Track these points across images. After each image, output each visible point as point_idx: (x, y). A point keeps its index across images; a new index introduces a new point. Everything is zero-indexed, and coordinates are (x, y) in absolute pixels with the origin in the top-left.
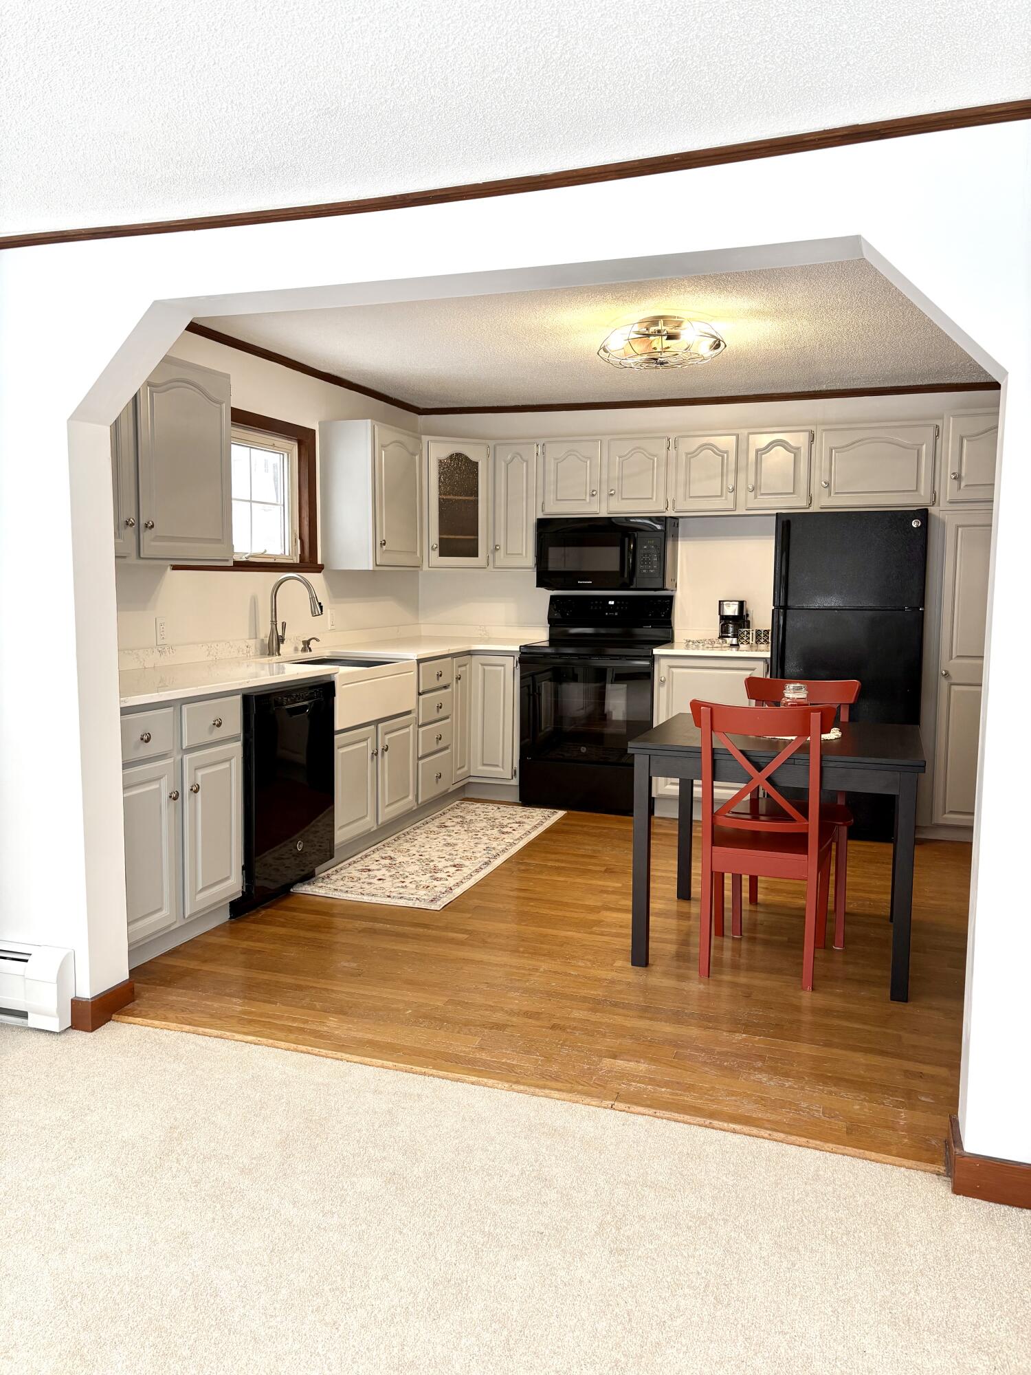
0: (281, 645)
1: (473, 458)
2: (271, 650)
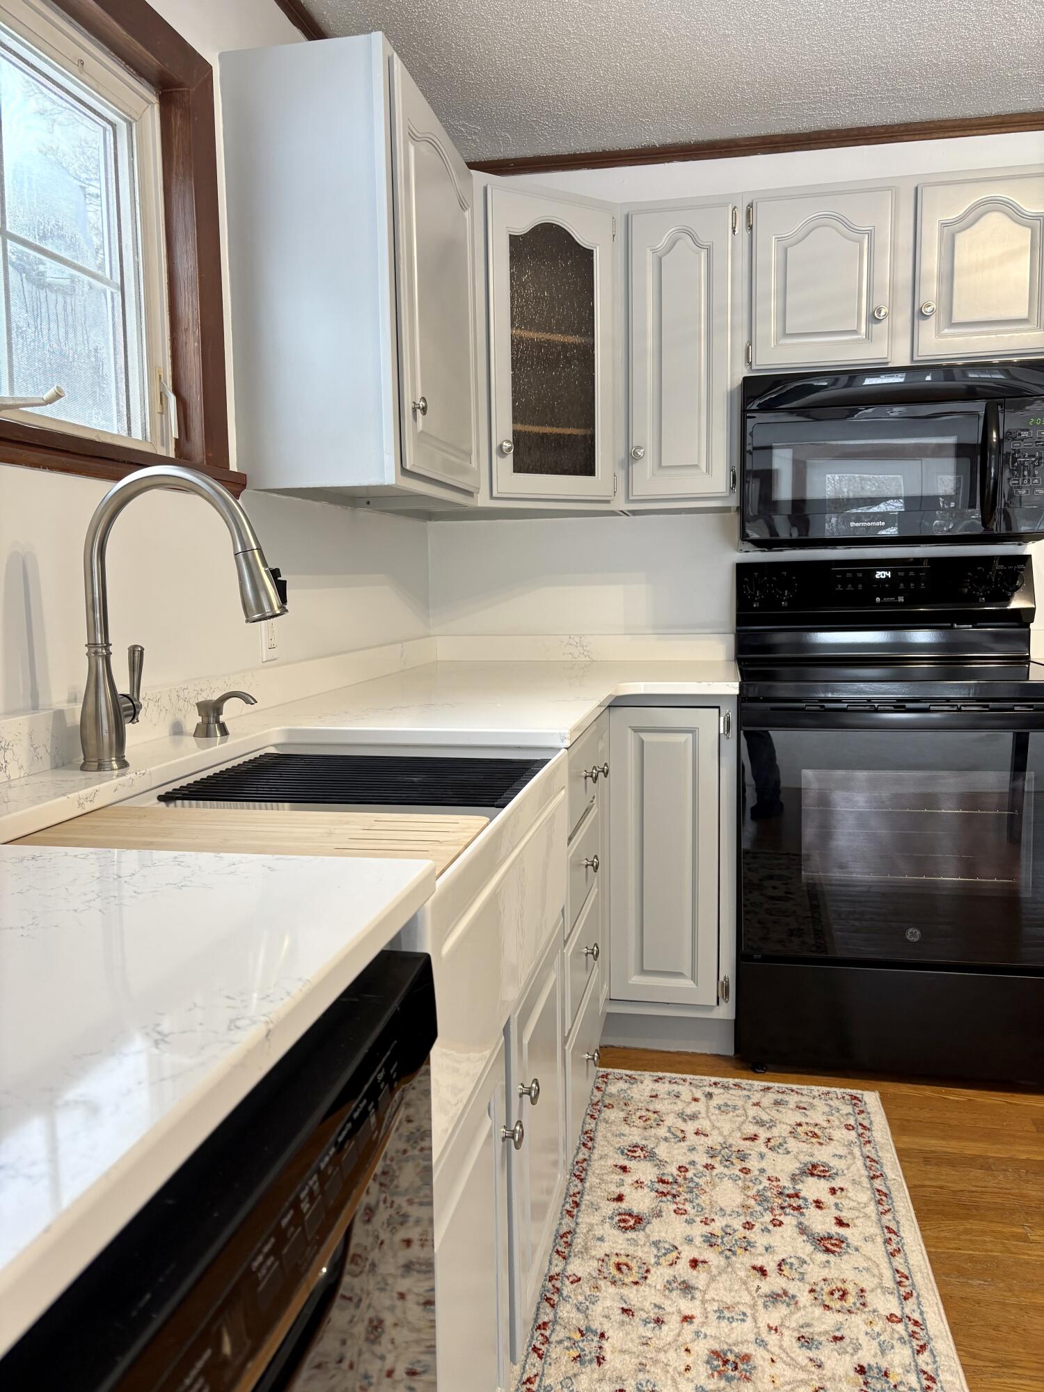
0: (129, 727)
1: (583, 237)
2: (92, 750)
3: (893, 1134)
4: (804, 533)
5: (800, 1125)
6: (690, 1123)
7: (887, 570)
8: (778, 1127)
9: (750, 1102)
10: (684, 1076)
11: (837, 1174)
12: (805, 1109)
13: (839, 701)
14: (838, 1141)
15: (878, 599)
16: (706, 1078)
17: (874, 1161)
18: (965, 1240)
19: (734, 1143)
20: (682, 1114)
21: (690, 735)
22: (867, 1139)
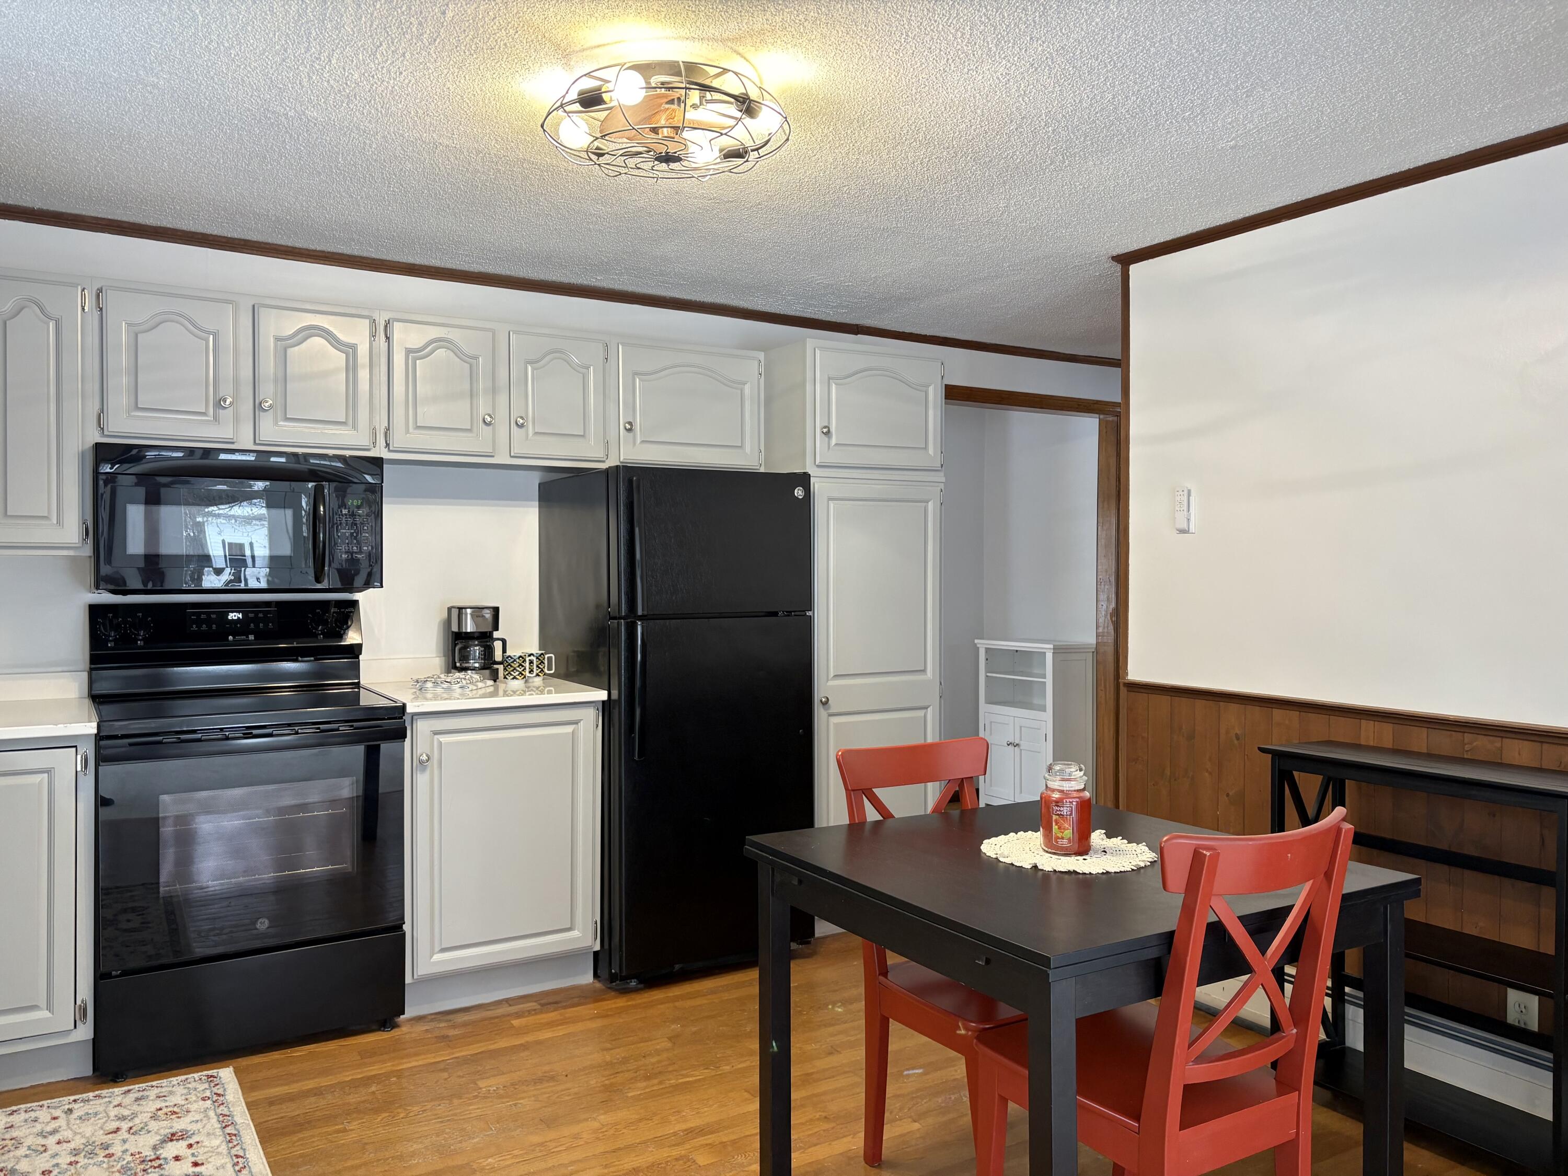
3: (243, 1094)
4: (159, 584)
5: (160, 1109)
6: (51, 1137)
7: (239, 612)
8: (140, 1117)
9: (112, 1105)
10: (41, 1103)
11: (194, 1134)
12: (165, 1096)
13: (194, 732)
14: (195, 1111)
15: (231, 638)
16: (64, 1098)
17: (226, 1116)
18: (297, 1146)
19: (97, 1139)
20: (42, 1133)
21: (46, 775)
22: (221, 1102)
